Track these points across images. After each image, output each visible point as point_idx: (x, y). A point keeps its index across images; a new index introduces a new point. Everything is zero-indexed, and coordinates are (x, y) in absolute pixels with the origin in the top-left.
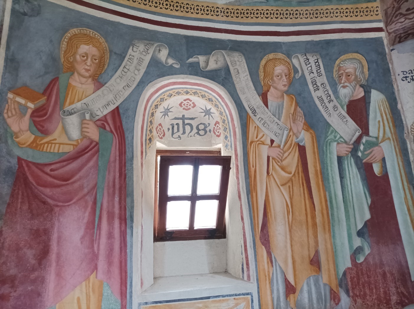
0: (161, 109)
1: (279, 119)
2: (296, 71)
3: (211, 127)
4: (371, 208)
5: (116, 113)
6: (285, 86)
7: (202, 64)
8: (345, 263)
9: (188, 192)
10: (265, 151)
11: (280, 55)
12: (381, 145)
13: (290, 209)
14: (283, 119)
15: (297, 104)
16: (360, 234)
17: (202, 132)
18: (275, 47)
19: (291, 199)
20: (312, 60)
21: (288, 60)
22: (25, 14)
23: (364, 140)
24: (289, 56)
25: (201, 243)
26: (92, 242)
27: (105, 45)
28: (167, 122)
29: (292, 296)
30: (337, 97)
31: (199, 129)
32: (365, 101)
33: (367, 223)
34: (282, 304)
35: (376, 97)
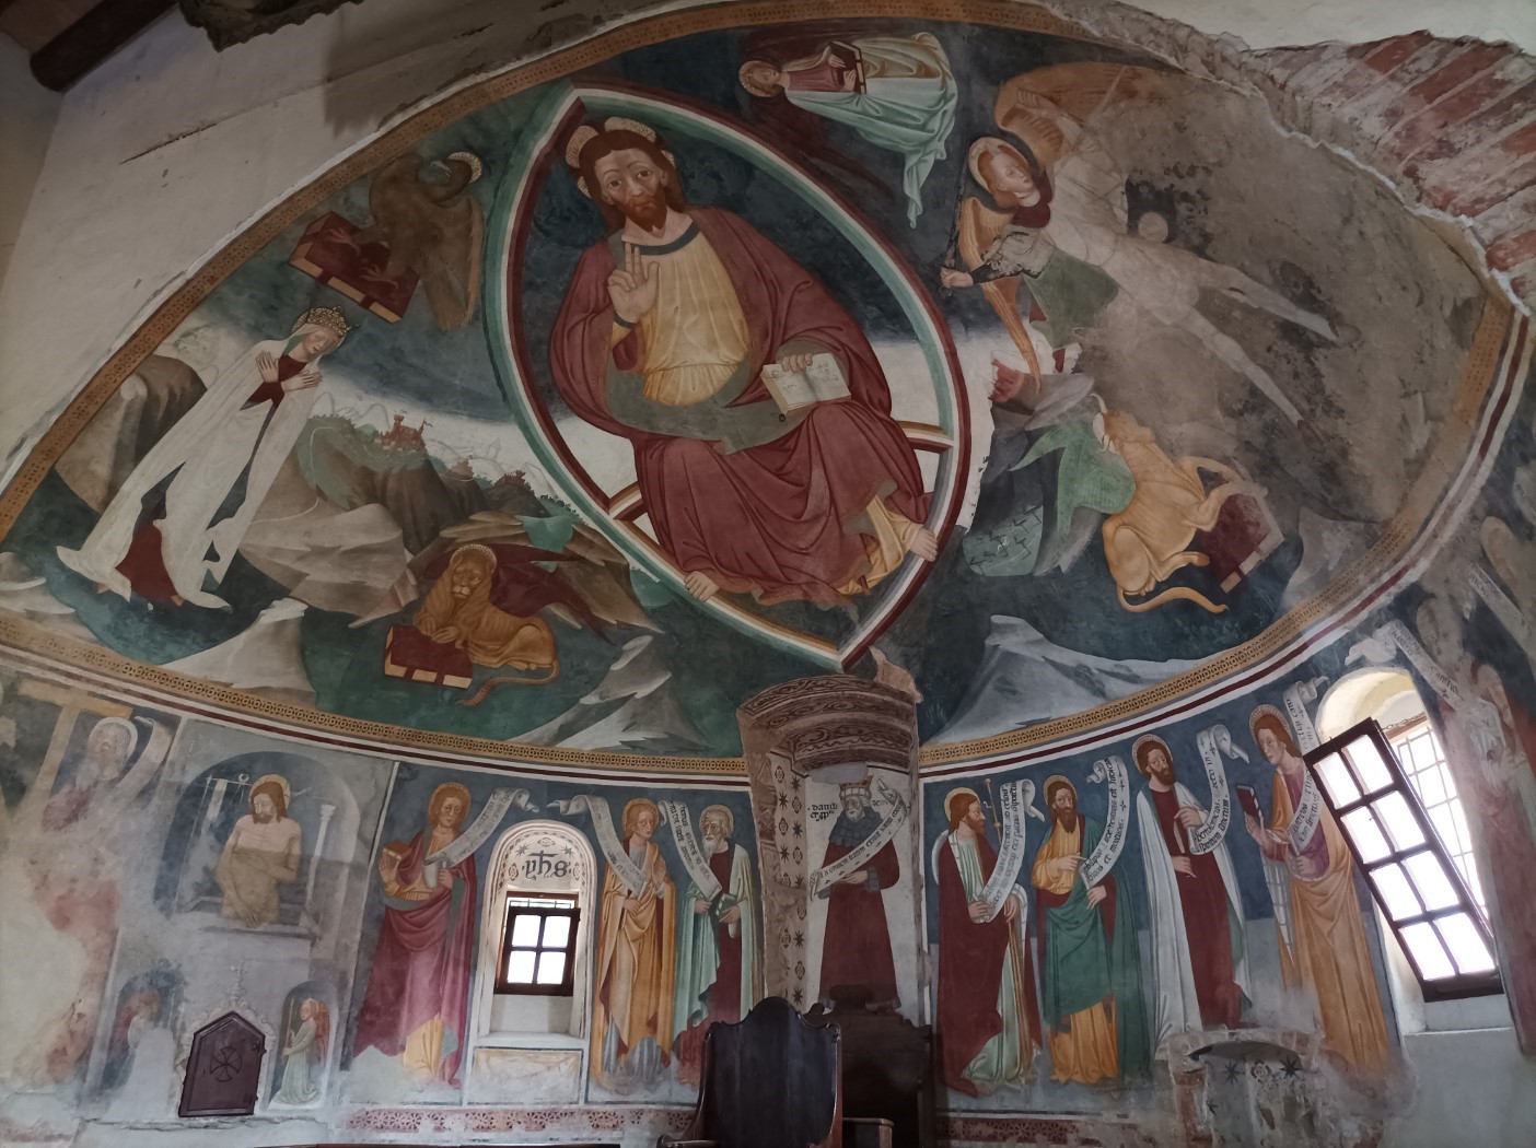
0: (517, 848)
1: (640, 869)
2: (661, 818)
3: (572, 867)
4: (718, 972)
5: (471, 860)
6: (648, 833)
7: (562, 809)
8: (682, 1026)
9: (534, 944)
10: (620, 902)
11: (646, 801)
12: (740, 905)
13: (637, 966)
14: (644, 868)
15: (660, 853)
16: (702, 997)
17: (560, 873)
18: (641, 792)
19: (639, 956)
20: (678, 808)
21: (654, 807)
22: (405, 780)
23: (723, 898)
24: (655, 803)
25: (544, 1000)
26: (438, 986)
27: (468, 795)
28: (521, 861)
29: (623, 1056)
30: (701, 849)
31: (557, 869)
32: (729, 855)
33: (711, 988)
34: (612, 1063)
35: (740, 853)
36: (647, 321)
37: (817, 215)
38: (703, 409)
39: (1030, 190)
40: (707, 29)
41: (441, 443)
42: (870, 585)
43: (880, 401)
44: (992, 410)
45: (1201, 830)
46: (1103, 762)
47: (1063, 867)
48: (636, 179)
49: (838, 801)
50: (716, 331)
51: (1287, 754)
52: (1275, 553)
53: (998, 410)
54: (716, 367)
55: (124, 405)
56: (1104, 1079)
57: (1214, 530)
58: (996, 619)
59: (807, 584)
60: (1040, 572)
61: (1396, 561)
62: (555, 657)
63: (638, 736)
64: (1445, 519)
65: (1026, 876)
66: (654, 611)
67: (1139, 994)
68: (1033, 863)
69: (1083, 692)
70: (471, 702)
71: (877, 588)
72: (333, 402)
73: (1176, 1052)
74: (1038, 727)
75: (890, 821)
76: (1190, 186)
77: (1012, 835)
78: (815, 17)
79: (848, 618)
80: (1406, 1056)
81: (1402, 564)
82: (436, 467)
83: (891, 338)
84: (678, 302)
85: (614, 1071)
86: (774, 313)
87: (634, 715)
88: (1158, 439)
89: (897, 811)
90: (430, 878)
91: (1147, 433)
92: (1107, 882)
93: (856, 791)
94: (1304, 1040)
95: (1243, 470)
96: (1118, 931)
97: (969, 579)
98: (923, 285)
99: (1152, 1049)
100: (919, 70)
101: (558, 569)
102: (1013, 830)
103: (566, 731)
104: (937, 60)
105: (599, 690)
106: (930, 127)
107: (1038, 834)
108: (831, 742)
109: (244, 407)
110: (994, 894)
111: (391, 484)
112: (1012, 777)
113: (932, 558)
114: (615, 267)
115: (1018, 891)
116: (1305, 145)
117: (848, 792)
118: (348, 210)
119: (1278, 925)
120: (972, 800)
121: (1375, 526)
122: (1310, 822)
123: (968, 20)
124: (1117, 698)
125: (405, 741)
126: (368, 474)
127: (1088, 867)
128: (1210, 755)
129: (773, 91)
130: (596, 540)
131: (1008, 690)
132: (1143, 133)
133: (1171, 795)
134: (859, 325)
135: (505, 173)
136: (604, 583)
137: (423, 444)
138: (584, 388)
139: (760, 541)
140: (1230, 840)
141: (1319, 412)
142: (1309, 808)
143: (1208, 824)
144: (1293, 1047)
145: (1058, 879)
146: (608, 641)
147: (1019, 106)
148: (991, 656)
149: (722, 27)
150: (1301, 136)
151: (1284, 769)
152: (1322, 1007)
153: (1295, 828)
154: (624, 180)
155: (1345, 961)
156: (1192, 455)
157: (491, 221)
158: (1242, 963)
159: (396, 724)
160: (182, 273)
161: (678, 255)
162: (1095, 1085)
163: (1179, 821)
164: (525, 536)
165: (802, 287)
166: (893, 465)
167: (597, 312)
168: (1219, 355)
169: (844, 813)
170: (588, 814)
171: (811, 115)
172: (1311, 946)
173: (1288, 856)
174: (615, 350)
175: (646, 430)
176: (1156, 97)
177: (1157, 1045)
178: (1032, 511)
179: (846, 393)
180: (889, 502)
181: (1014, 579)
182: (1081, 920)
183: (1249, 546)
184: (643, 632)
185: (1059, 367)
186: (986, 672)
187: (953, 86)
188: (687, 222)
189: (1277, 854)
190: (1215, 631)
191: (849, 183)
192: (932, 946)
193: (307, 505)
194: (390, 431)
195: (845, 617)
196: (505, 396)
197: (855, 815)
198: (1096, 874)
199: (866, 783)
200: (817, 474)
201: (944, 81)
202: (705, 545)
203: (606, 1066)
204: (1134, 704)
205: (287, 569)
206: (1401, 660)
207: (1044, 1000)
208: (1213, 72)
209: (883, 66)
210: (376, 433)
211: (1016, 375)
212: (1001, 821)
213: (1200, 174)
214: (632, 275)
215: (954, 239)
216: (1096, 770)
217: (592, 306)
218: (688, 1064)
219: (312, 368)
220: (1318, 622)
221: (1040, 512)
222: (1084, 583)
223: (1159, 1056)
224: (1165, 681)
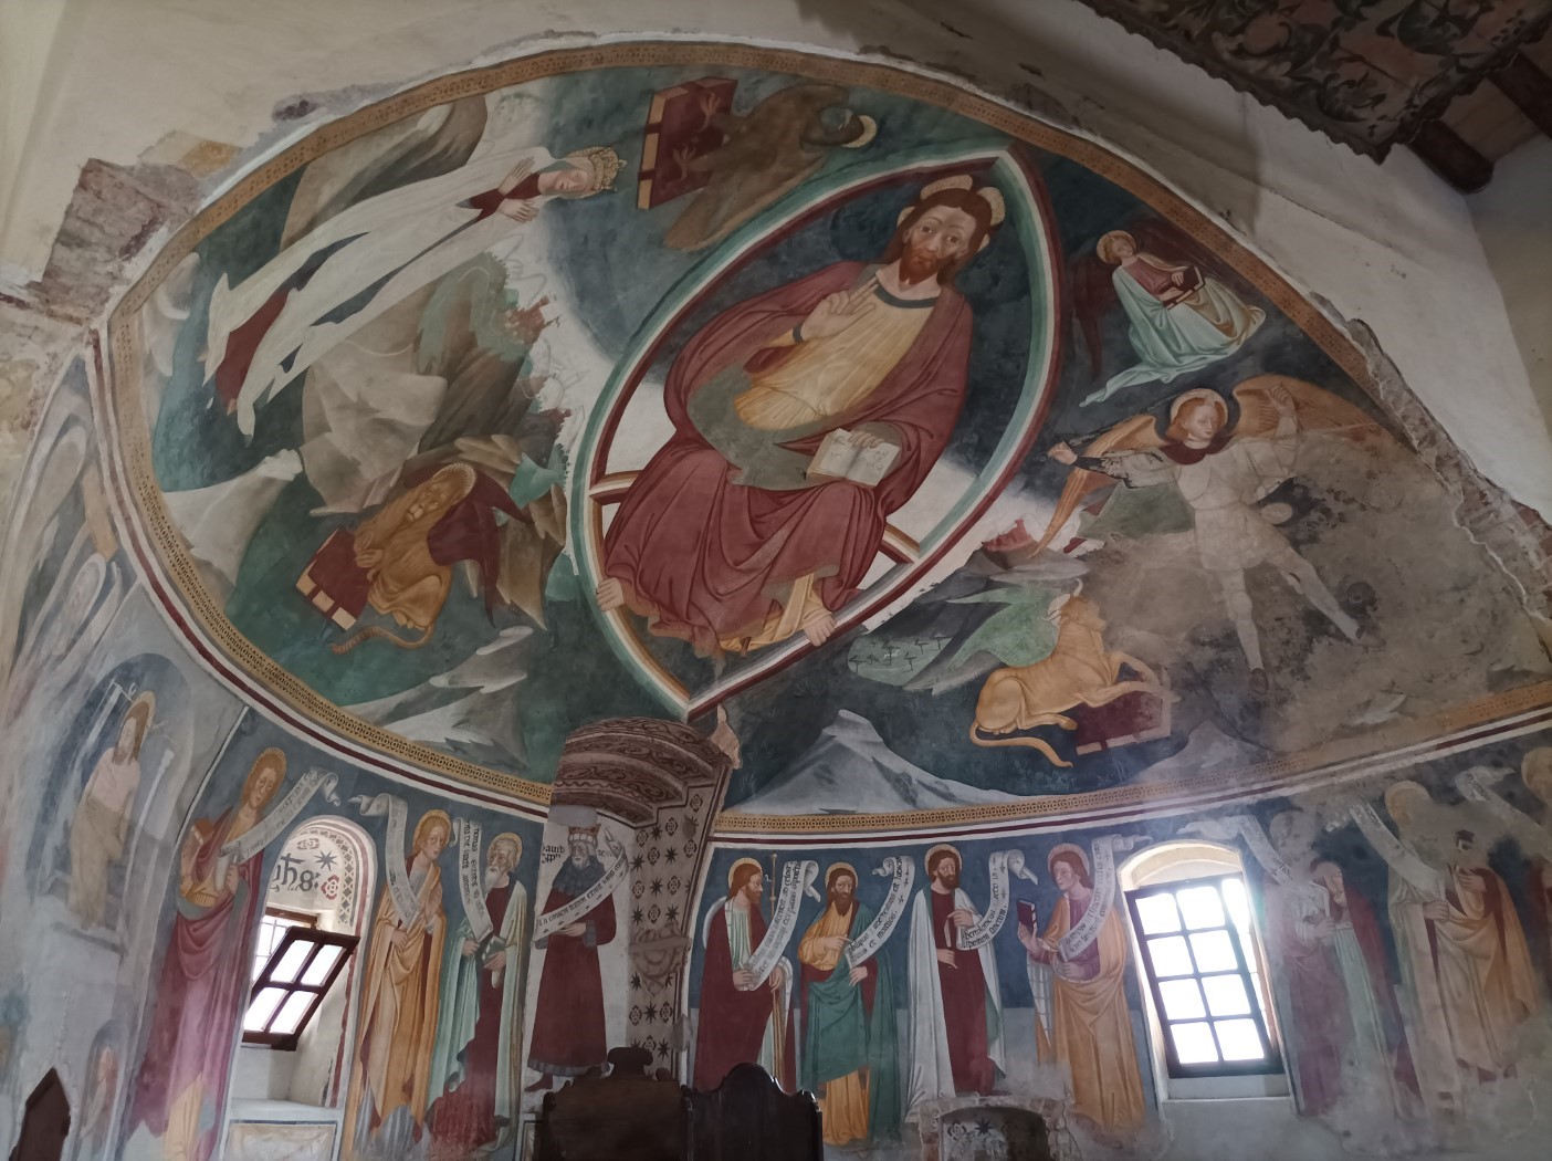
1: (416, 895)
2: (453, 838)
3: (322, 881)
4: (478, 1027)
5: (260, 857)
6: (436, 853)
7: (363, 807)
8: (438, 1092)
9: (292, 978)
10: (390, 930)
11: (443, 815)
12: (507, 949)
14: (419, 895)
15: (440, 879)
16: (460, 1057)
17: (306, 886)
19: (402, 1002)
20: (473, 829)
21: (448, 821)
22: (244, 733)
23: (492, 941)
24: (452, 818)
27: (285, 768)
29: (375, 1129)
30: (482, 881)
31: (303, 880)
32: (507, 892)
33: (470, 1045)
34: (364, 1138)
35: (519, 890)
36: (813, 345)
37: (1026, 354)
38: (760, 436)
39: (1205, 440)
40: (1132, 191)
41: (549, 347)
42: (750, 648)
43: (893, 502)
44: (975, 552)
45: (970, 931)
46: (894, 859)
47: (829, 946)
48: (944, 239)
49: (565, 845)
50: (844, 383)
51: (1078, 884)
52: (1156, 741)
53: (981, 555)
54: (809, 410)
55: (413, 130)
56: (854, 1141)
57: (1100, 709)
58: (843, 713)
59: (701, 627)
60: (910, 688)
61: (1274, 779)
62: (434, 621)
63: (465, 737)
64: (1353, 769)
65: (792, 951)
66: (552, 603)
67: (895, 1064)
68: (801, 939)
69: (896, 796)
70: (339, 650)
71: (755, 652)
72: (516, 248)
73: (925, 1115)
74: (841, 817)
75: (612, 874)
76: (1337, 508)
77: (785, 910)
78: (1209, 246)
79: (712, 671)
80: (1162, 1116)
81: (1280, 782)
82: (524, 368)
83: (960, 464)
84: (848, 345)
85: (364, 1150)
86: (902, 396)
87: (470, 712)
88: (1106, 633)
89: (619, 865)
90: (222, 875)
91: (1102, 624)
92: (870, 964)
93: (583, 837)
94: (1051, 1104)
95: (1166, 678)
96: (877, 1008)
97: (840, 672)
98: (1032, 442)
99: (903, 1113)
100: (1224, 325)
101: (505, 526)
102: (787, 905)
103: (401, 713)
104: (1246, 328)
105: (453, 672)
106: (1182, 358)
107: (810, 912)
108: (581, 782)
109: (461, 205)
110: (760, 963)
111: (475, 366)
112: (799, 857)
113: (817, 643)
114: (847, 289)
115: (784, 963)
116: (1468, 539)
117: (577, 836)
118: (746, 90)
119: (1037, 1014)
120: (754, 870)
121: (1268, 752)
122: (1086, 938)
123: (1304, 328)
124: (926, 809)
125: (266, 680)
126: (470, 342)
127: (853, 948)
128: (999, 872)
129: (1112, 261)
130: (557, 510)
131: (826, 778)
132: (1338, 462)
133: (949, 900)
134: (949, 441)
135: (874, 160)
136: (532, 556)
137: (535, 340)
138: (699, 364)
139: (690, 572)
140: (998, 944)
141: (1286, 671)
142: (1088, 927)
143: (979, 929)
144: (1040, 1111)
145: (823, 956)
146: (491, 620)
147: (1267, 392)
148: (823, 744)
149: (1143, 199)
150: (1469, 532)
151: (1070, 894)
152: (1075, 1079)
153: (1068, 941)
154: (935, 232)
155: (1107, 1047)
156: (1126, 652)
157: (811, 184)
158: (997, 1042)
159: (270, 656)
160: (593, 35)
161: (896, 312)
162: (844, 1147)
163: (952, 920)
164: (510, 477)
165: (947, 392)
166: (850, 555)
167: (792, 313)
168: (1228, 604)
169: (570, 859)
170: (385, 819)
171: (1115, 293)
172: (1070, 1031)
173: (1055, 961)
174: (762, 351)
175: (700, 428)
176: (1375, 452)
177: (907, 1109)
178: (939, 639)
179: (874, 483)
180: (820, 586)
181: (882, 686)
182: (842, 996)
183: (1127, 728)
184: (529, 622)
185: (1067, 550)
186: (812, 756)
187: (1234, 349)
188: (936, 293)
189: (1044, 959)
190: (1049, 779)
191: (1077, 349)
192: (693, 1010)
193: (397, 346)
194: (526, 309)
195: (711, 671)
196: (638, 332)
197: (580, 862)
198: (859, 955)
199: (594, 830)
200: (783, 533)
201: (1231, 342)
202: (640, 556)
203: (357, 1143)
204: (941, 817)
205: (321, 414)
206: (1239, 842)
207: (802, 1068)
208: (1437, 465)
209: (1203, 306)
210: (513, 305)
211: (1024, 536)
212: (777, 895)
213: (1354, 506)
214: (849, 303)
215: (1101, 432)
216: (884, 865)
217: (793, 306)
218: (440, 1138)
219: (539, 202)
220: (1169, 798)
221: (946, 642)
222: (946, 709)
223: (909, 1119)
224: (978, 805)
